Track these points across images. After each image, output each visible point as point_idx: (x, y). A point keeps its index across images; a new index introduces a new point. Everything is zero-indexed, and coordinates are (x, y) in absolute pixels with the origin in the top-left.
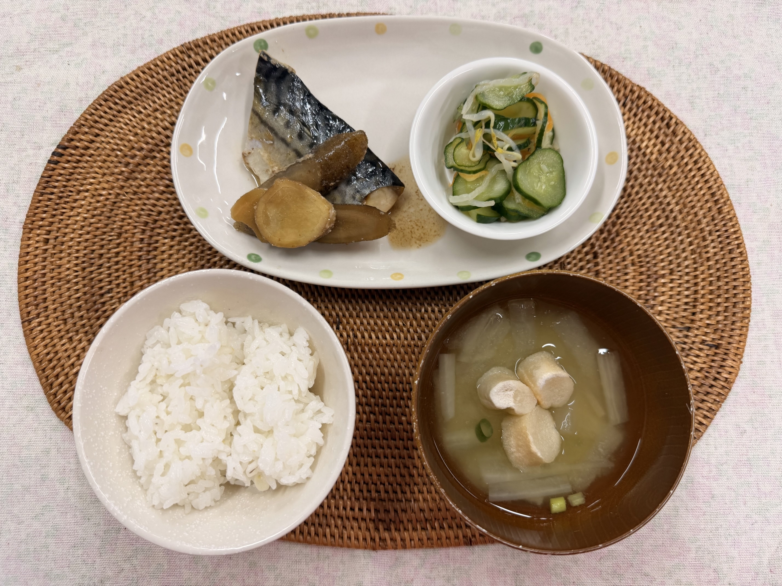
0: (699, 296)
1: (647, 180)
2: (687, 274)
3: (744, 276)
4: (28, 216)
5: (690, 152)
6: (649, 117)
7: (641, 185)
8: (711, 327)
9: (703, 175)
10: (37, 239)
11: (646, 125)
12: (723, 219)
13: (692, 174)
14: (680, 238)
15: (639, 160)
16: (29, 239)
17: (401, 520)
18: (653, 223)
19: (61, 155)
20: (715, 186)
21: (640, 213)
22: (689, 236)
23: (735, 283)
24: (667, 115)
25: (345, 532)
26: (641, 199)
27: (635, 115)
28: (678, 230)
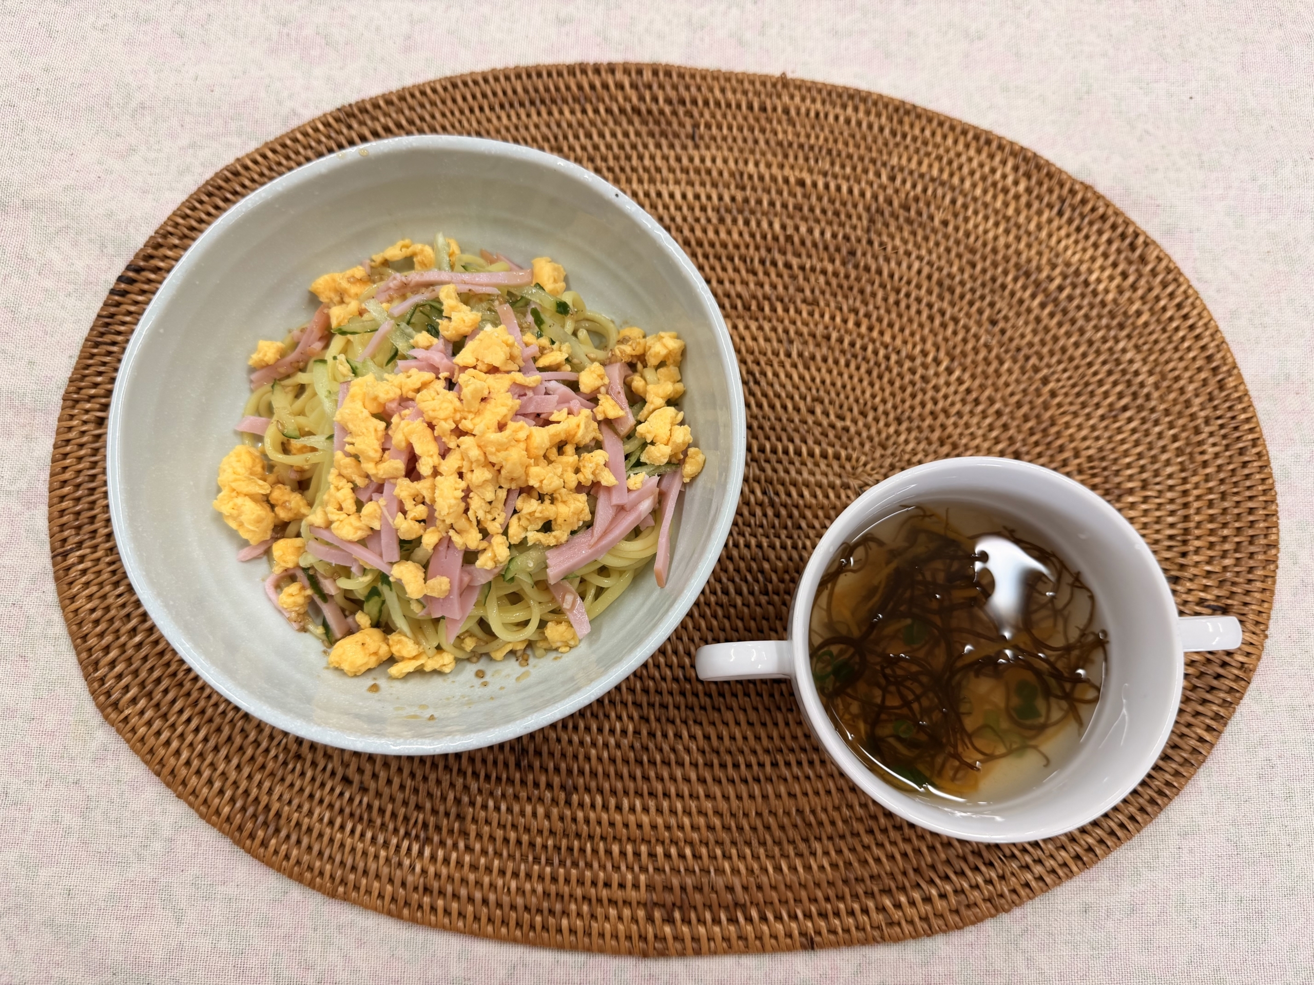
0: (1192, 525)
1: (1100, 334)
2: (1171, 488)
3: (1265, 492)
4: (71, 381)
5: (1170, 289)
6: (1100, 232)
7: (1090, 343)
8: (1214, 576)
9: (1192, 327)
10: (85, 417)
11: (1096, 246)
12: (1227, 399)
13: (1174, 324)
14: (1157, 429)
15: (1086, 302)
16: (72, 417)
17: (693, 904)
18: (1111, 405)
19: (131, 281)
20: (1212, 345)
21: (1090, 388)
22: (1171, 426)
23: (1251, 504)
24: (1131, 230)
25: (595, 925)
26: (1090, 365)
27: (1078, 230)
28: (1154, 416)
